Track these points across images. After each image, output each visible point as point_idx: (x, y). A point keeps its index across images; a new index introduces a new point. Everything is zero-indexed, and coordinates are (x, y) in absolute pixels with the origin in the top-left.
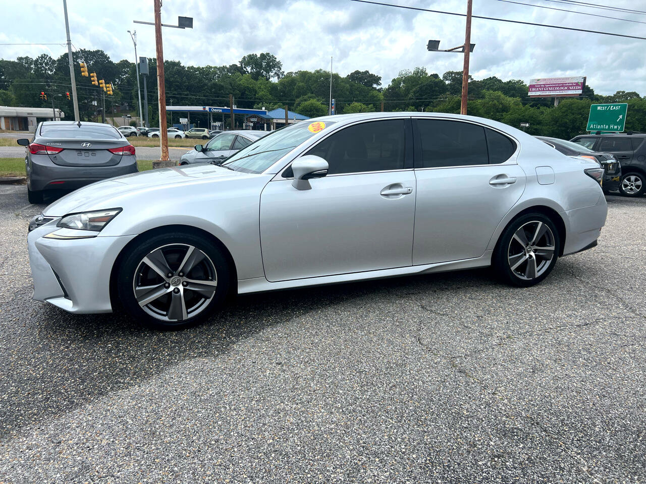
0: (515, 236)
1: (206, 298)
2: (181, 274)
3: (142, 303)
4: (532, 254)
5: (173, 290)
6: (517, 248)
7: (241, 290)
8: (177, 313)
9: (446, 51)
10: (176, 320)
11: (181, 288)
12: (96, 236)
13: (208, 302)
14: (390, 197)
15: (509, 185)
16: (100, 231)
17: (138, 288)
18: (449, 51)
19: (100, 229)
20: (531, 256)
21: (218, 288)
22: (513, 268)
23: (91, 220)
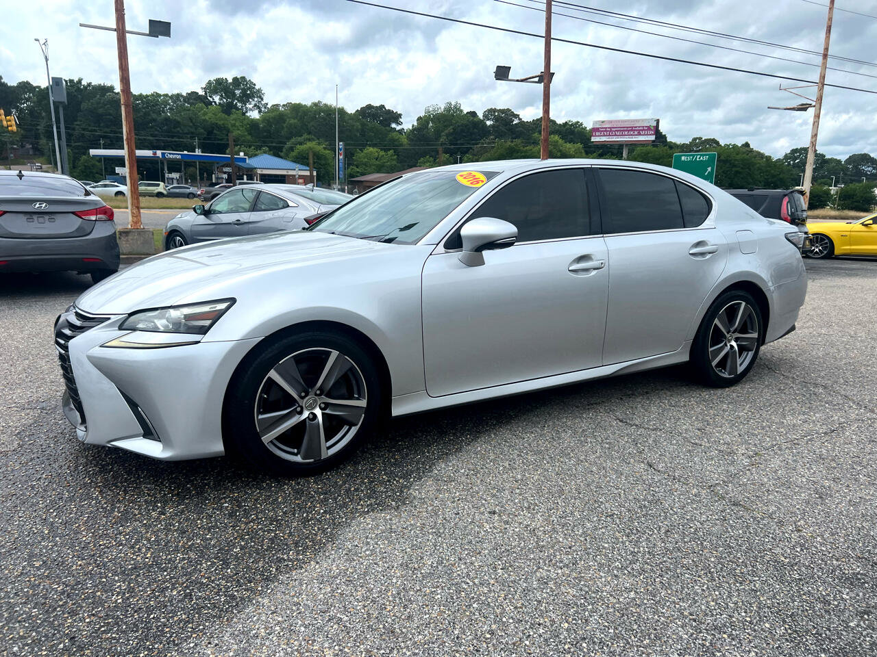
0: (716, 321)
1: (351, 425)
2: (318, 392)
3: (266, 439)
4: (734, 343)
5: (307, 416)
6: (719, 337)
7: (397, 411)
8: (314, 450)
9: (518, 81)
10: (312, 460)
11: (318, 412)
12: (199, 342)
13: (354, 430)
14: (579, 273)
15: (711, 255)
16: (205, 333)
17: (260, 417)
18: (522, 81)
19: (204, 331)
20: (732, 346)
21: (368, 410)
22: (714, 363)
23: (188, 317)
